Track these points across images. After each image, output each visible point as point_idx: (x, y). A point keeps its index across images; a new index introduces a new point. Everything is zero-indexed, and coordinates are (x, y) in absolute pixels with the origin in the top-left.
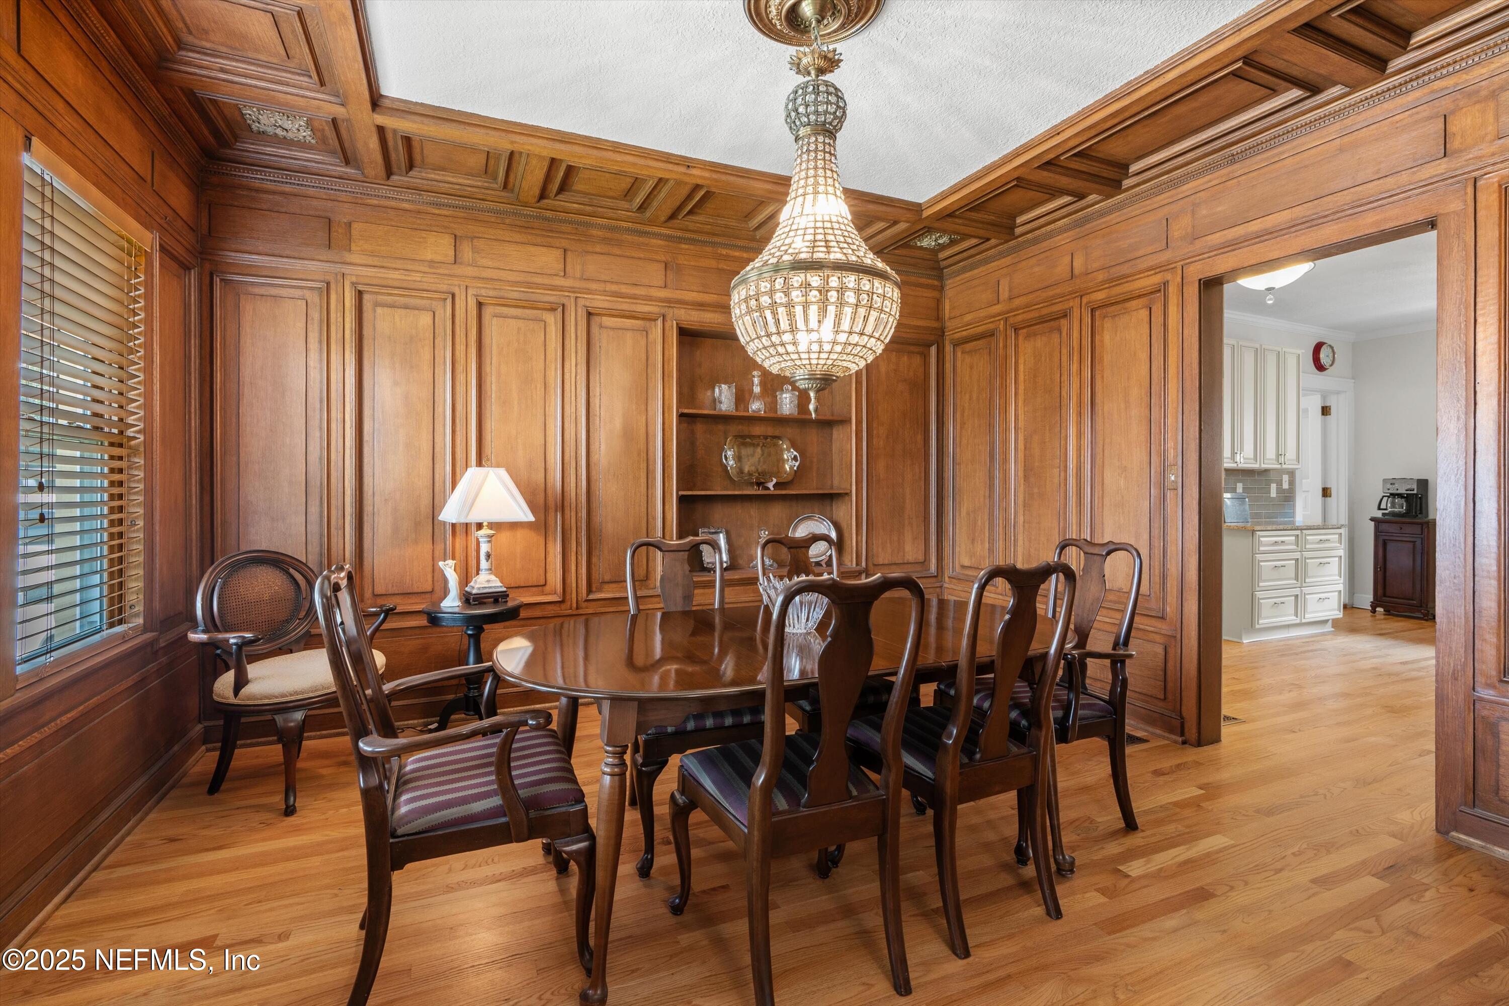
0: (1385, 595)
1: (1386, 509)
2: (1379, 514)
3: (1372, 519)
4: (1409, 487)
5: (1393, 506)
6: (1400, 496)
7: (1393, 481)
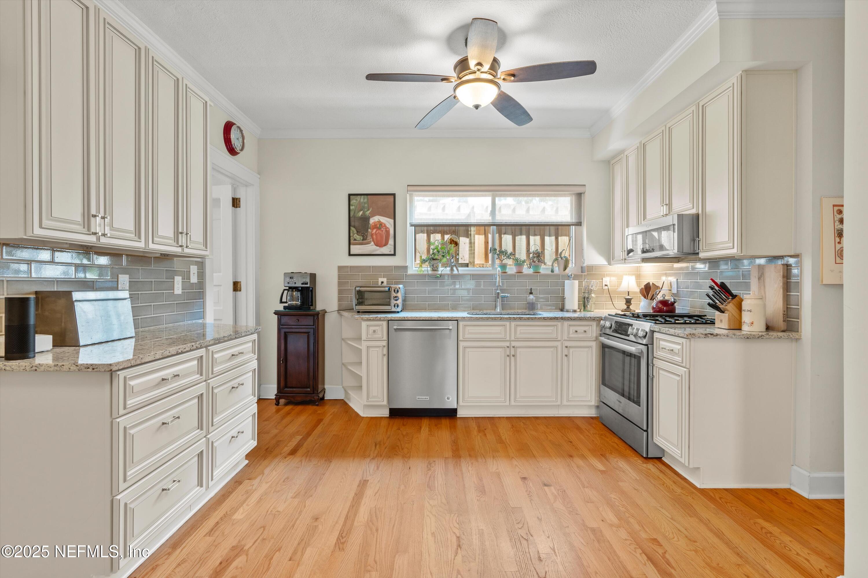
0: (286, 387)
1: (286, 302)
2: (280, 307)
3: (276, 313)
4: (304, 280)
5: (292, 299)
6: (296, 289)
7: (291, 276)
